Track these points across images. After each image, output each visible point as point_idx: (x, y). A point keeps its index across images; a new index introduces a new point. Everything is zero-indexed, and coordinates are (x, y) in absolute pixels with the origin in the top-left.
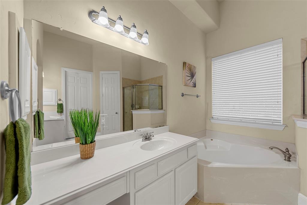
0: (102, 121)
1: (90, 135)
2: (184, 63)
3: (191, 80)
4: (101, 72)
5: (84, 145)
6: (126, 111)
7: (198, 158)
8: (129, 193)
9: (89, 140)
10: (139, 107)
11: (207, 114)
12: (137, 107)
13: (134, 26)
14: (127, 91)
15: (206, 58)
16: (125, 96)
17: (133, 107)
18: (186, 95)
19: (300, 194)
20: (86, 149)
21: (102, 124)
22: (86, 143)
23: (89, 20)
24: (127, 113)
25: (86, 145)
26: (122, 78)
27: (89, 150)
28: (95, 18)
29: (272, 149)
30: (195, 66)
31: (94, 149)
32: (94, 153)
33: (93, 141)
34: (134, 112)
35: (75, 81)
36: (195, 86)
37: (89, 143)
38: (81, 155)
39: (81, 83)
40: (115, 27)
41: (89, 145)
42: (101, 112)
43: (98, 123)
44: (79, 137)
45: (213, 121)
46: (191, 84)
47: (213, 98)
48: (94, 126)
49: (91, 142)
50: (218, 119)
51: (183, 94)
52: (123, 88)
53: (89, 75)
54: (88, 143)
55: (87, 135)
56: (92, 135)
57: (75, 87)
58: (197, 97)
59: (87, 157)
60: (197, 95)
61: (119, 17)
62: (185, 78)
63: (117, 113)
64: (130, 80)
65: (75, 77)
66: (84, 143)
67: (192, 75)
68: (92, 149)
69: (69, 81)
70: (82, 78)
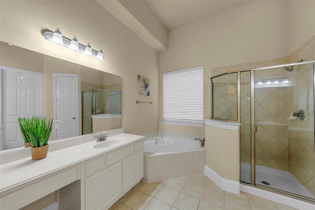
0: (56, 126)
1: (43, 138)
2: (139, 76)
3: (145, 90)
4: (55, 74)
5: (36, 148)
6: (85, 116)
7: (145, 151)
8: (80, 180)
9: (42, 143)
10: (100, 112)
11: (159, 117)
12: (97, 111)
13: (89, 46)
14: (87, 96)
15: (159, 72)
16: (85, 100)
17: (93, 112)
18: (140, 102)
19: (206, 166)
20: (39, 151)
21: (55, 129)
22: (39, 146)
23: (42, 38)
24: (86, 117)
25: (39, 148)
26: (81, 82)
27: (42, 152)
28: (48, 37)
29: (196, 140)
30: (149, 79)
31: (47, 151)
32: (47, 154)
33: (46, 144)
34: (94, 117)
35: (17, 82)
36: (148, 94)
37: (42, 145)
38: (33, 156)
39: (26, 85)
40: (70, 45)
41: (41, 147)
42: (55, 118)
43: (51, 129)
44: (31, 142)
45: (164, 123)
46: (146, 93)
47: (164, 104)
48: (47, 131)
49: (44, 145)
50: (167, 121)
51: (137, 101)
52: (82, 92)
53: (39, 77)
54: (40, 145)
55: (39, 139)
56: (45, 139)
57: (17, 89)
58: (151, 103)
59: (39, 157)
60: (151, 102)
61: (74, 38)
62: (139, 89)
63: (74, 118)
64: (90, 84)
65: (17, 78)
66: (36, 146)
67: (146, 86)
68: (45, 150)
69: (8, 81)
70: (27, 80)
